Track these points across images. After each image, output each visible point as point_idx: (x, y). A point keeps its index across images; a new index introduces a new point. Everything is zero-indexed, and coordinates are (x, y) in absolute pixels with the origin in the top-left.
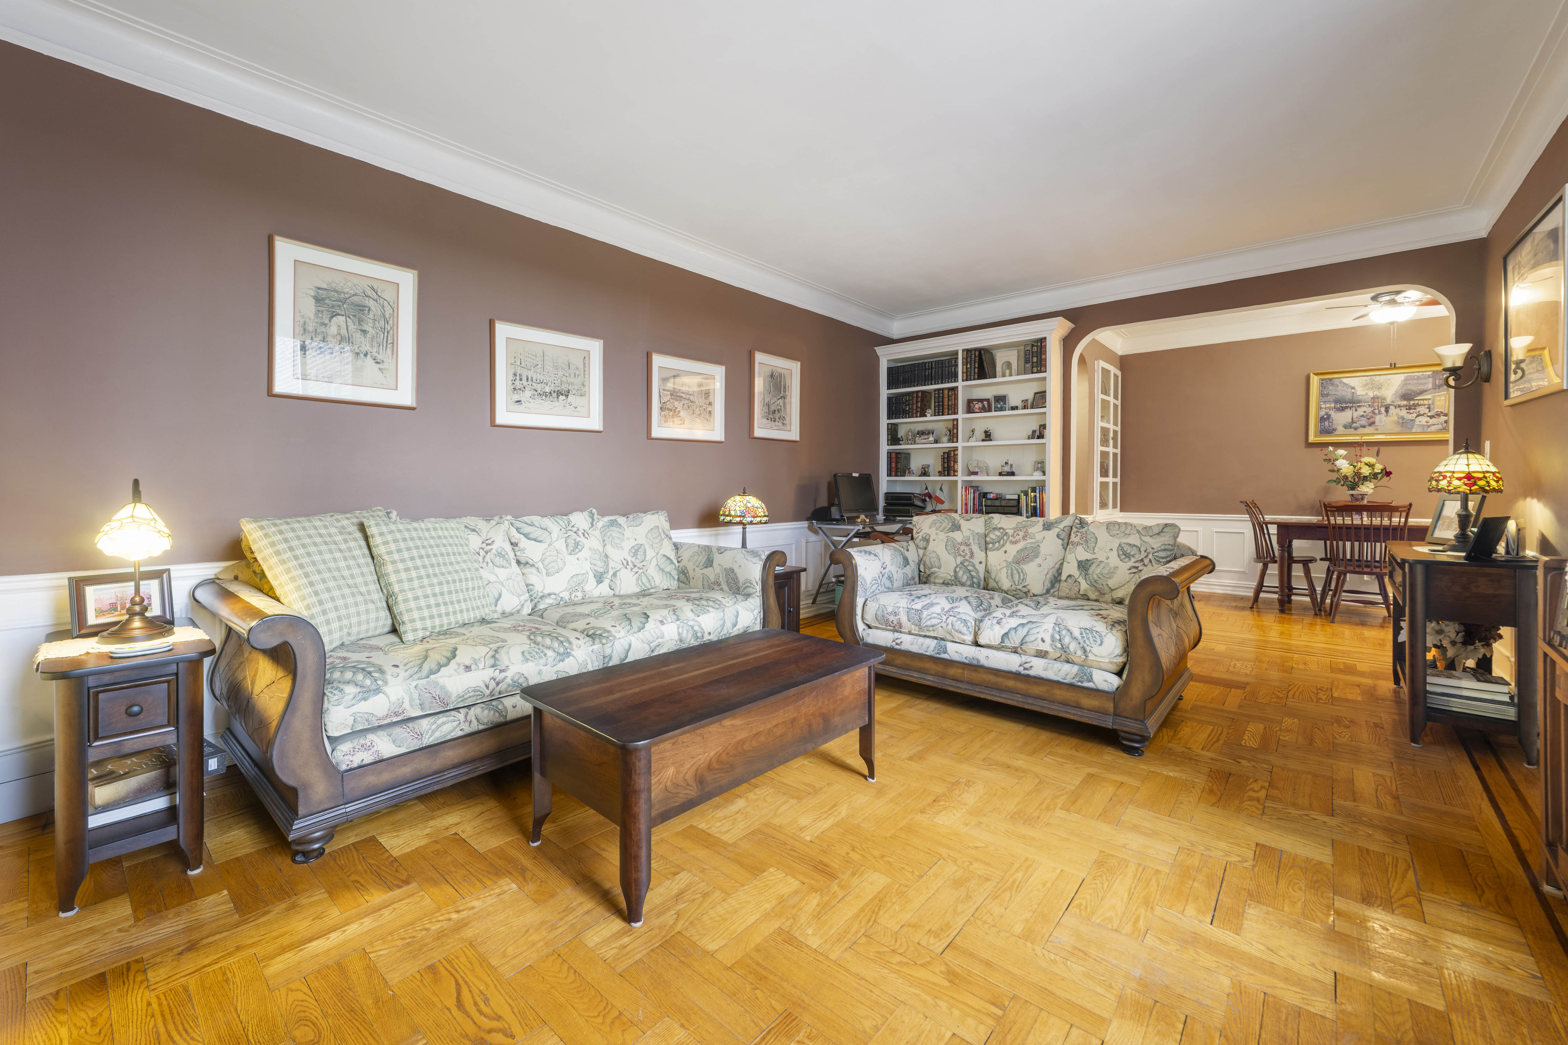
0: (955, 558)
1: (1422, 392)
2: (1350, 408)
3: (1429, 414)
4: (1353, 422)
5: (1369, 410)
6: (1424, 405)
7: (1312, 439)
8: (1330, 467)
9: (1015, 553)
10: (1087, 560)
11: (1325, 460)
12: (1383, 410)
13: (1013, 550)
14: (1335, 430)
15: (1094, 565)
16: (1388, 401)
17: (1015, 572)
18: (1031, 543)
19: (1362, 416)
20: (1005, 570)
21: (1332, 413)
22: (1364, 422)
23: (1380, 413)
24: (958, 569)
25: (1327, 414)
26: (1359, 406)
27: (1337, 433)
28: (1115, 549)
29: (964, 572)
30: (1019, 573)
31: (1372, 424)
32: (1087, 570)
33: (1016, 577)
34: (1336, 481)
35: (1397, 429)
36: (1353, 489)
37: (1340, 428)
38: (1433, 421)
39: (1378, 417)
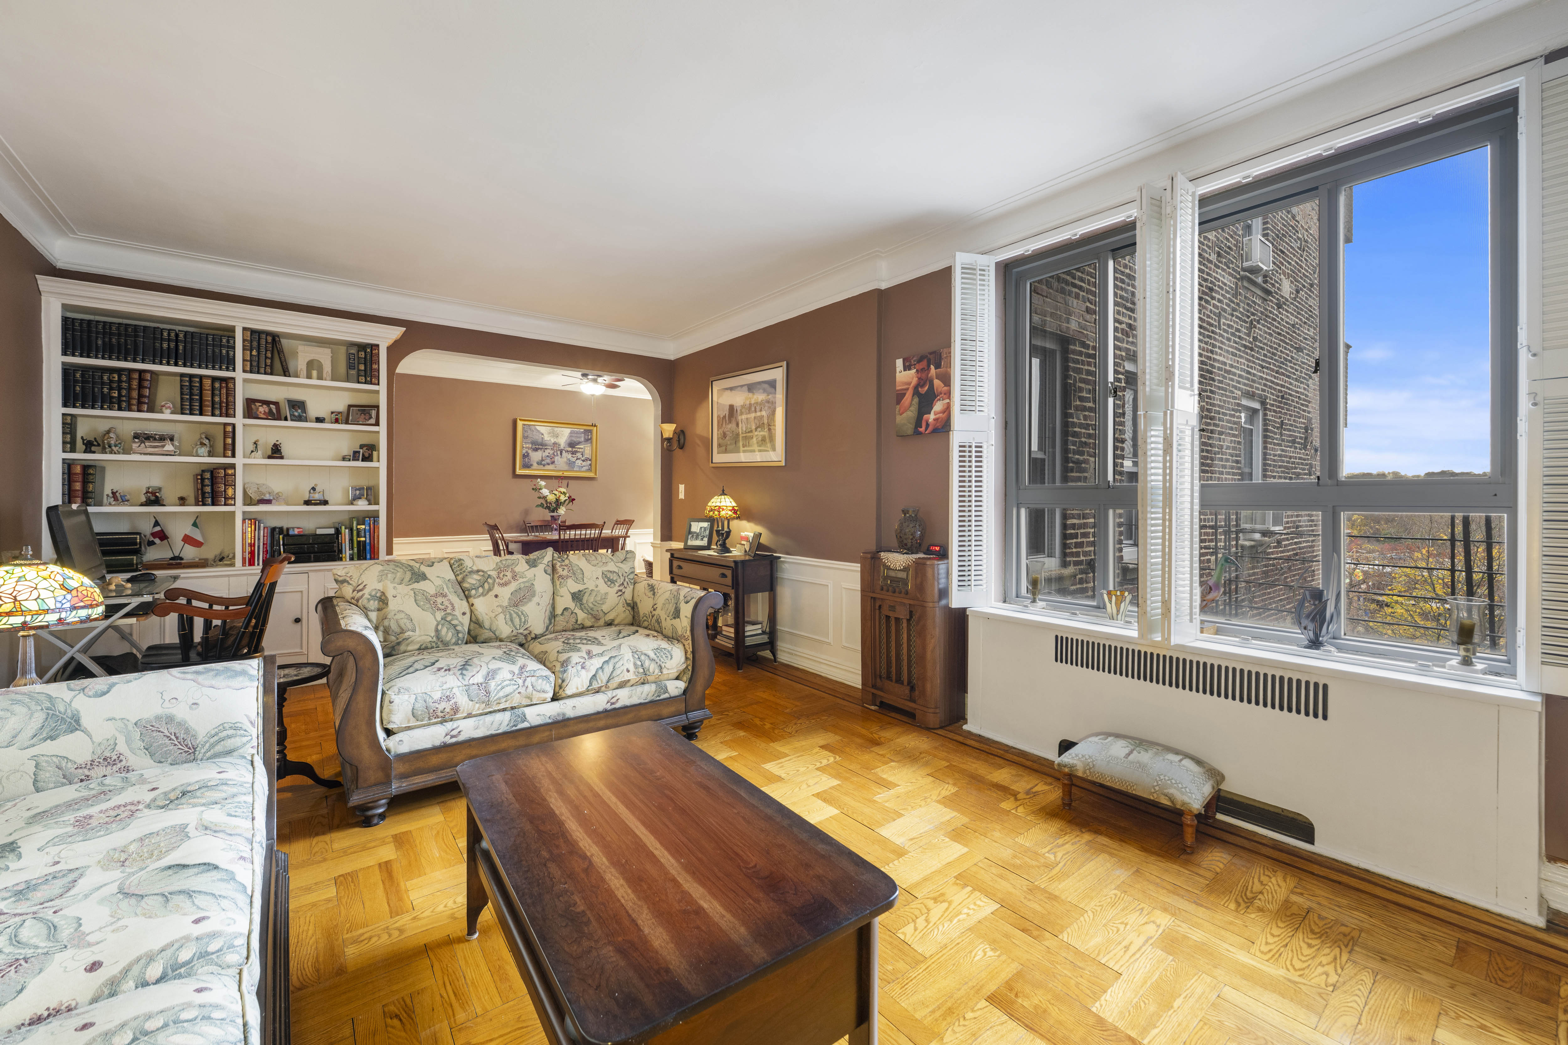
0: (434, 614)
1: (579, 443)
2: (541, 449)
3: (583, 459)
4: (542, 460)
5: (552, 452)
6: (579, 452)
7: (519, 471)
8: (537, 494)
9: (509, 595)
10: (580, 591)
11: (533, 488)
12: (559, 453)
13: (505, 593)
14: (532, 465)
15: (587, 595)
16: (562, 447)
17: (514, 615)
18: (524, 582)
19: (547, 456)
20: (502, 616)
21: (530, 451)
22: (548, 461)
23: (557, 455)
24: (440, 627)
25: (527, 453)
26: (546, 449)
27: (533, 468)
28: (600, 577)
29: (448, 629)
30: (519, 616)
31: (553, 463)
32: (581, 600)
33: (517, 621)
34: (542, 505)
35: (566, 468)
36: (553, 511)
37: (535, 464)
38: (584, 463)
39: (556, 458)
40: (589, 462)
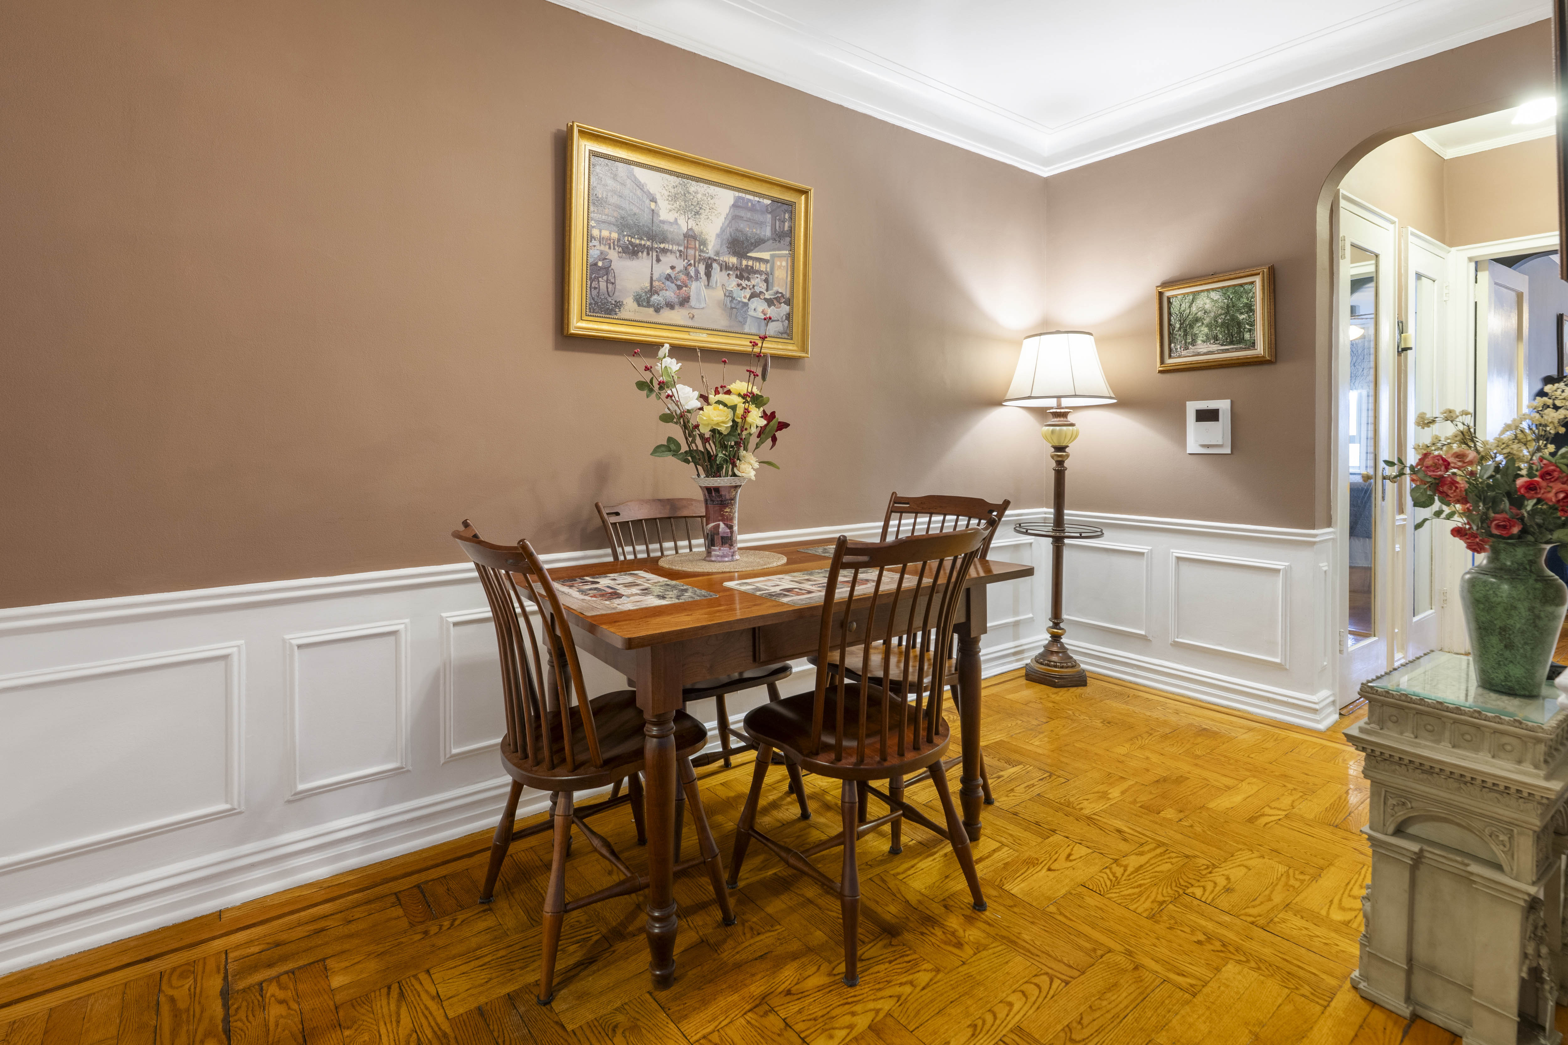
1: (758, 243)
2: (649, 250)
3: (767, 296)
4: (652, 291)
5: (680, 264)
6: (759, 272)
7: (579, 325)
8: (656, 406)
11: (641, 385)
12: (702, 268)
14: (619, 305)
19: (668, 278)
21: (613, 255)
22: (670, 294)
23: (697, 278)
25: (603, 257)
26: (664, 251)
27: (624, 314)
31: (684, 301)
34: (670, 447)
35: (722, 322)
36: (714, 470)
37: (629, 303)
38: (771, 312)
39: (694, 285)
40: (785, 309)
